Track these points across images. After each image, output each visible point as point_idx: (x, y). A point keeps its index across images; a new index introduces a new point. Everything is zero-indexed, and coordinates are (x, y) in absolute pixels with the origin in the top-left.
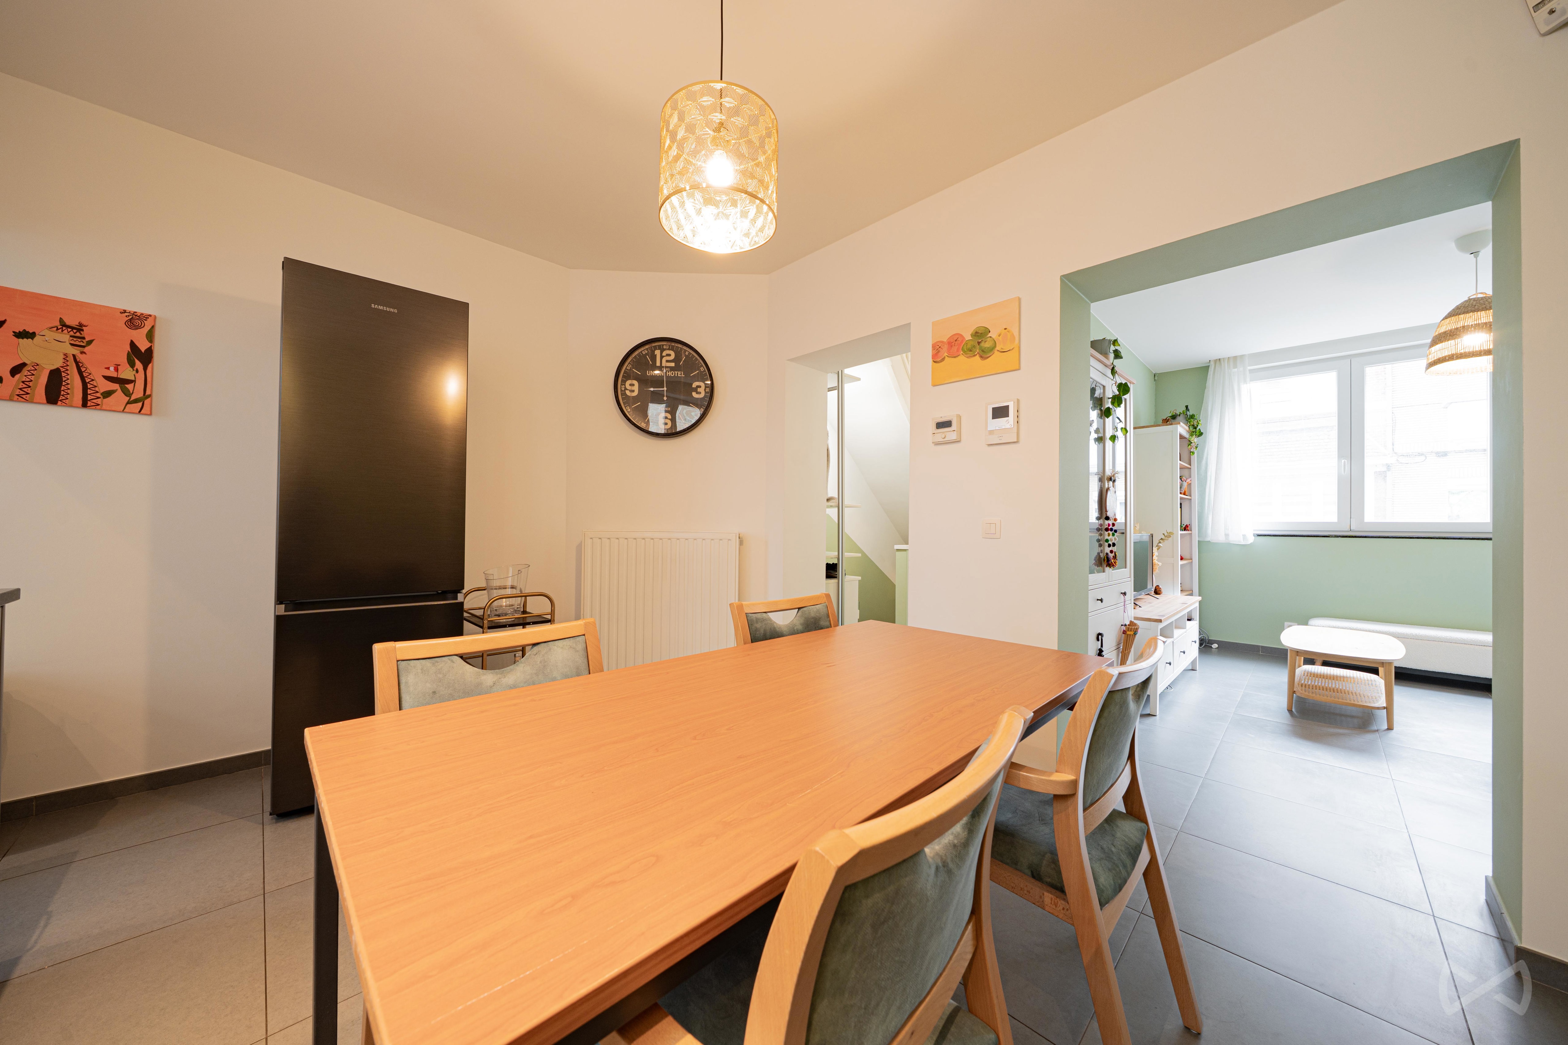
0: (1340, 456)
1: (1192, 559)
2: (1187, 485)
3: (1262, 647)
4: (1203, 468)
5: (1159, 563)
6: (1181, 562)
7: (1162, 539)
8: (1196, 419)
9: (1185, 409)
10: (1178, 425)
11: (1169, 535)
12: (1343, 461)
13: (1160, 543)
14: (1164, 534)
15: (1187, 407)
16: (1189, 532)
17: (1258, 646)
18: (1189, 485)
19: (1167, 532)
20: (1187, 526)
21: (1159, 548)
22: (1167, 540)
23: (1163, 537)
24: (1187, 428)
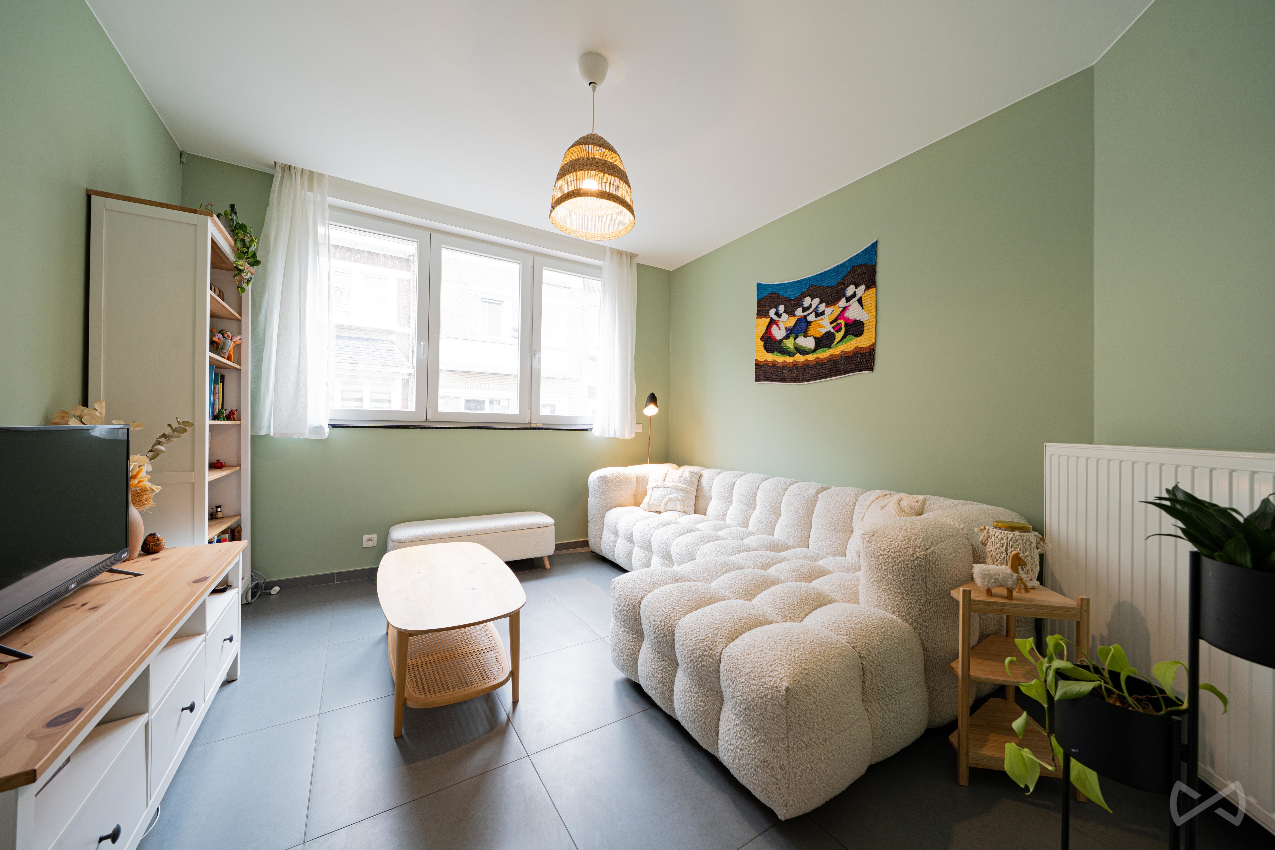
0: (419, 338)
1: (240, 465)
2: (234, 347)
3: (338, 573)
4: (261, 324)
5: (154, 487)
6: (210, 476)
7: (164, 436)
8: (248, 233)
9: (229, 209)
10: (209, 218)
11: (182, 428)
12: (422, 343)
13: (159, 443)
14: (170, 426)
15: (232, 207)
16: (238, 422)
17: (332, 574)
18: (238, 347)
19: (179, 422)
20: (232, 412)
21: (154, 454)
22: (178, 437)
23: (168, 431)
24: (232, 242)
